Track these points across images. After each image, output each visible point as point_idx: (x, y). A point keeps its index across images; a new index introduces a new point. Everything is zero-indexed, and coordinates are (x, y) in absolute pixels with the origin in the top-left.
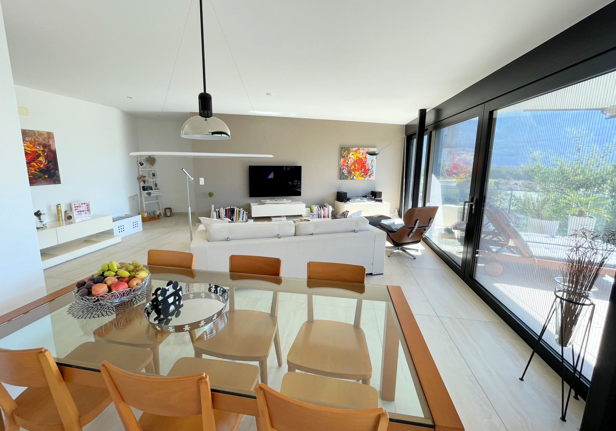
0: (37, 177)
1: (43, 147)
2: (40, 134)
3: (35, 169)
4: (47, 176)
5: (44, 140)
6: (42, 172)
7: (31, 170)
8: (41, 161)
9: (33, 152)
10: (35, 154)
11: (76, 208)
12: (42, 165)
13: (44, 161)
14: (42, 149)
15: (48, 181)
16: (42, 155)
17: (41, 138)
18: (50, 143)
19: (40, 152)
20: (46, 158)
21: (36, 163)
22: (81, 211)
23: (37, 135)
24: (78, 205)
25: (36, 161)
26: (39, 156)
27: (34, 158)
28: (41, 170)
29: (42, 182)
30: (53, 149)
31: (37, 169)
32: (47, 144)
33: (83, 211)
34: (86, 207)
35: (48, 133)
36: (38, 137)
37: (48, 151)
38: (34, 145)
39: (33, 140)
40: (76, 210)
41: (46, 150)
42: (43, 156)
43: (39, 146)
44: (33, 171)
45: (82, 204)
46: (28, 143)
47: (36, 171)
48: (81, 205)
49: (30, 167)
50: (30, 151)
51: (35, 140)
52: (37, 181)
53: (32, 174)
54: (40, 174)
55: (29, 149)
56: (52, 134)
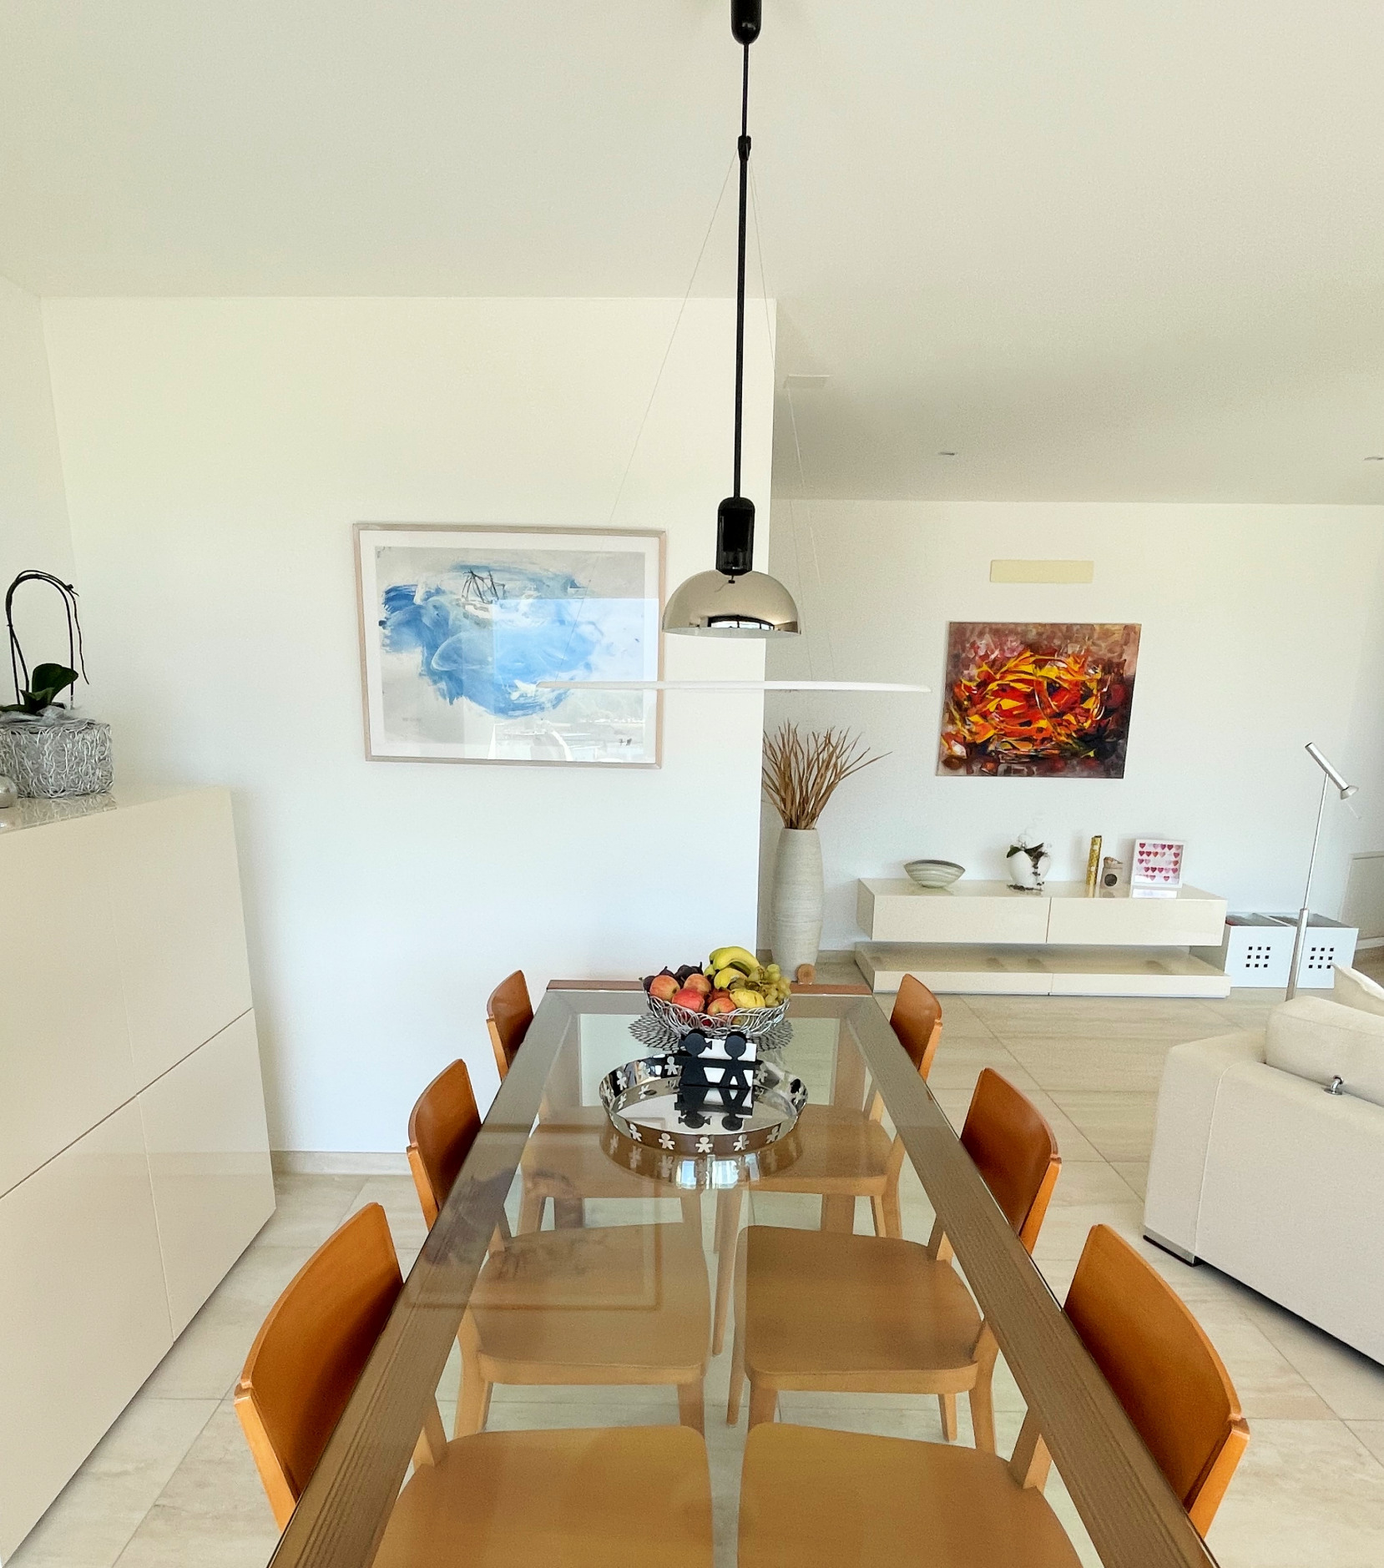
0: (1067, 754)
1: (1103, 670)
2: (1106, 631)
3: (1069, 732)
4: (1091, 754)
5: (1111, 651)
6: (1083, 741)
7: (1059, 734)
8: (1088, 710)
9: (1076, 684)
10: (1078, 691)
12: (1089, 722)
13: (1096, 710)
14: (1099, 676)
15: (1091, 768)
16: (1095, 692)
17: (1104, 644)
18: (1124, 657)
19: (1093, 686)
20: (1105, 700)
21: (1076, 717)
22: (1154, 869)
23: (1096, 636)
24: (1152, 850)
25: (1078, 711)
26: (1088, 694)
27: (1076, 702)
28: (1084, 738)
29: (1078, 768)
30: (1127, 673)
31: (1075, 732)
32: (1116, 660)
33: (1161, 870)
34: (1173, 859)
35: (1126, 627)
36: (1098, 642)
37: (1113, 683)
38: (1083, 666)
39: (1082, 653)
40: (1141, 861)
41: (1109, 678)
42: (1096, 696)
43: (1094, 669)
44: (1063, 738)
45: (1163, 847)
46: (1070, 660)
47: (1069, 736)
48: (1159, 850)
49: (1060, 725)
50: (1070, 682)
51: (1088, 650)
52: (1066, 764)
53: (1059, 745)
54: (1077, 747)
55: (1068, 677)
56: (1137, 630)
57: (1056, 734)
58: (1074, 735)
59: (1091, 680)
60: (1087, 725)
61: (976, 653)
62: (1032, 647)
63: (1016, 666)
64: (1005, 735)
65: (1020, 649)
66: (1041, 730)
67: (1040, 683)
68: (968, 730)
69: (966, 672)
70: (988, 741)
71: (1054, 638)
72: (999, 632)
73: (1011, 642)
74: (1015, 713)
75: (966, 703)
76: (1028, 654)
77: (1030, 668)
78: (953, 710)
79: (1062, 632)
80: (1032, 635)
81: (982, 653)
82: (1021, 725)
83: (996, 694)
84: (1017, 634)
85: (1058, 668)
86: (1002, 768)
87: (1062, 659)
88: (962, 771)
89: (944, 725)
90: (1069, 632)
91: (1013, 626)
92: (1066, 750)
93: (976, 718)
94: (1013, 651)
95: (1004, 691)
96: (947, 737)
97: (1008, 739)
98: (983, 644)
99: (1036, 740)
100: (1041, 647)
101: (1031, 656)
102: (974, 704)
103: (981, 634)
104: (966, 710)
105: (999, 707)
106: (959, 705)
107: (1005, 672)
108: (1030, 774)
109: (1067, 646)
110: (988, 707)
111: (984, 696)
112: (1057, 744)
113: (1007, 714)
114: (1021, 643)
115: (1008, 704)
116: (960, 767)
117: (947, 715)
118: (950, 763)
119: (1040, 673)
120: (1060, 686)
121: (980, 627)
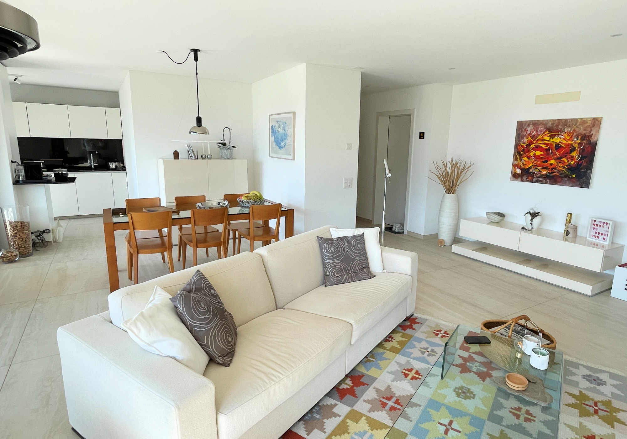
0: (563, 175)
1: (581, 138)
2: (583, 122)
3: (564, 166)
4: (574, 176)
5: (585, 130)
8: (573, 157)
9: (568, 145)
10: (569, 148)
11: (595, 227)
13: (577, 157)
14: (579, 141)
15: (573, 182)
16: (577, 148)
17: (582, 127)
18: (592, 133)
19: (576, 146)
20: (581, 153)
21: (567, 160)
22: (599, 233)
23: (578, 124)
25: (568, 157)
26: (573, 149)
27: (567, 153)
28: (571, 169)
29: (567, 182)
30: (593, 139)
31: (566, 166)
32: (587, 134)
33: (602, 234)
35: (594, 119)
36: (579, 126)
37: (586, 144)
38: (571, 137)
39: (572, 131)
40: (593, 229)
41: (584, 142)
42: (577, 150)
43: (577, 138)
44: (561, 168)
46: (566, 135)
47: (564, 168)
49: (560, 162)
50: (565, 144)
51: (574, 130)
52: (562, 180)
54: (567, 173)
55: (565, 142)
56: (599, 120)
57: (558, 166)
58: (566, 167)
59: (575, 143)
60: (572, 163)
61: (527, 132)
62: (549, 130)
63: (542, 137)
64: (536, 166)
65: (544, 130)
66: (551, 164)
67: (552, 145)
68: (523, 163)
69: (522, 140)
70: (529, 168)
71: (559, 125)
72: (536, 124)
73: (541, 128)
74: (541, 157)
75: (522, 152)
76: (548, 132)
77: (548, 138)
78: (517, 155)
79: (562, 123)
80: (550, 124)
81: (529, 132)
82: (544, 162)
83: (533, 149)
84: (543, 124)
85: (560, 138)
86: (535, 179)
87: (562, 134)
88: (519, 179)
89: (513, 161)
90: (566, 123)
91: (542, 121)
92: (562, 173)
93: (525, 159)
94: (541, 131)
95: (537, 148)
96: (514, 166)
97: (538, 168)
98: (529, 129)
99: (550, 168)
100: (553, 129)
102: (525, 153)
103: (529, 125)
104: (522, 155)
105: (534, 154)
106: (519, 153)
107: (537, 140)
108: (546, 183)
109: (564, 129)
110: (530, 154)
111: (529, 150)
112: (558, 171)
113: (537, 157)
114: (545, 128)
115: (538, 153)
116: (519, 178)
117: (515, 157)
118: (515, 176)
119: (552, 140)
120: (561, 146)
121: (529, 122)
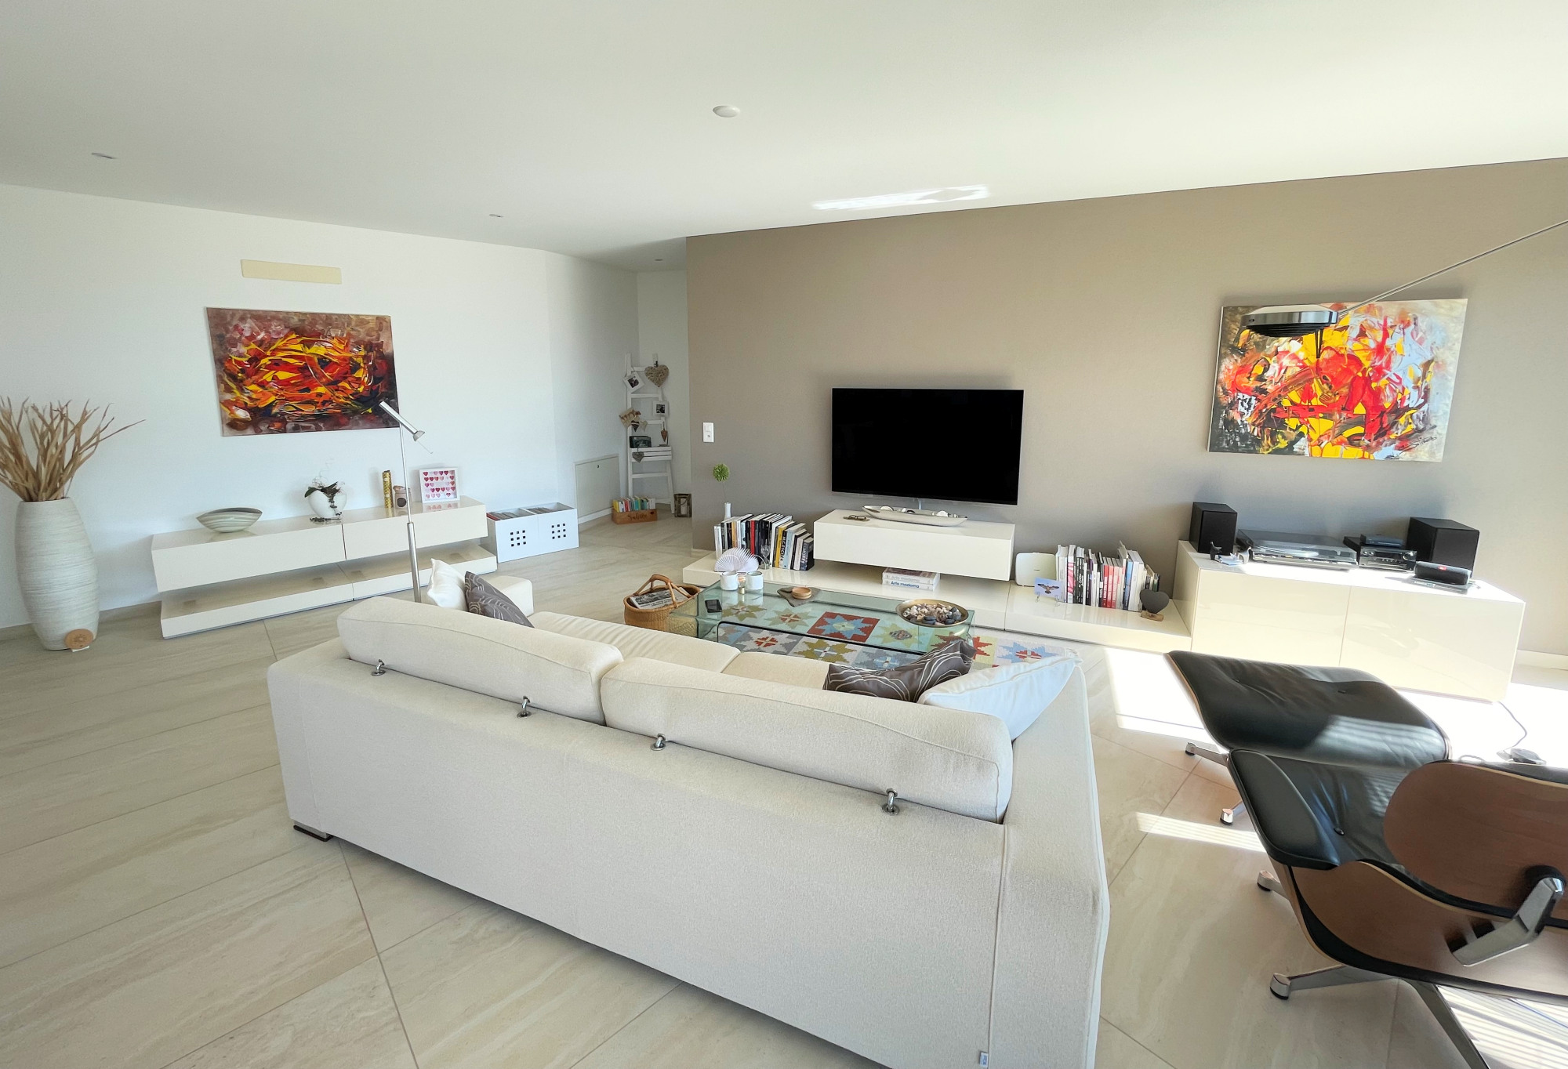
0: (349, 412)
1: (365, 348)
2: (362, 321)
3: (346, 396)
4: (370, 411)
5: (368, 335)
6: (359, 401)
7: (337, 397)
8: (359, 379)
9: (344, 359)
10: (347, 364)
11: (429, 481)
12: (362, 387)
13: (366, 378)
14: (363, 353)
15: (372, 421)
16: (362, 365)
17: (361, 330)
18: (381, 340)
19: (360, 360)
20: (372, 371)
21: (350, 384)
22: (438, 490)
23: (353, 323)
24: (434, 476)
25: (350, 379)
26: (357, 367)
27: (347, 373)
28: (359, 398)
29: (360, 422)
30: (386, 351)
31: (351, 395)
32: (374, 342)
33: (443, 489)
34: (450, 480)
35: (378, 318)
36: (357, 328)
37: (376, 358)
38: (347, 346)
39: (345, 336)
40: (427, 485)
41: (372, 355)
42: (364, 368)
43: (358, 348)
44: (342, 400)
45: (441, 473)
46: (335, 341)
47: (347, 398)
48: (439, 475)
49: (337, 390)
50: (338, 358)
51: (348, 334)
52: (349, 419)
53: (339, 406)
54: (356, 406)
55: (337, 354)
56: (387, 320)
57: (335, 397)
58: (351, 397)
59: (358, 357)
60: (361, 389)
61: (242, 334)
62: (299, 331)
63: (285, 345)
64: (286, 400)
65: (286, 331)
66: (320, 395)
67: (310, 359)
68: (249, 397)
69: (234, 350)
70: (271, 406)
71: (316, 324)
72: (262, 318)
73: (276, 326)
74: (293, 382)
75: (240, 375)
76: (294, 336)
77: (299, 347)
78: (228, 381)
79: (322, 320)
80: (295, 320)
81: (248, 334)
82: (301, 391)
83: (269, 367)
84: (279, 319)
85: (325, 347)
86: (289, 426)
87: (328, 340)
88: (250, 431)
89: (220, 393)
90: (329, 320)
91: (274, 314)
92: (346, 409)
93: (254, 387)
94: (279, 333)
95: (276, 365)
96: (226, 404)
97: (291, 403)
98: (247, 327)
99: (318, 403)
100: (306, 331)
101: (297, 337)
102: (249, 376)
103: (243, 319)
104: (242, 381)
105: (275, 378)
106: (234, 378)
107: (274, 350)
108: (318, 429)
109: (329, 330)
110: (264, 378)
111: (258, 369)
112: (337, 405)
113: (286, 383)
114: (286, 327)
115: (283, 375)
116: (246, 428)
117: (222, 386)
118: (235, 426)
119: (308, 351)
120: (331, 361)
121: (241, 313)
